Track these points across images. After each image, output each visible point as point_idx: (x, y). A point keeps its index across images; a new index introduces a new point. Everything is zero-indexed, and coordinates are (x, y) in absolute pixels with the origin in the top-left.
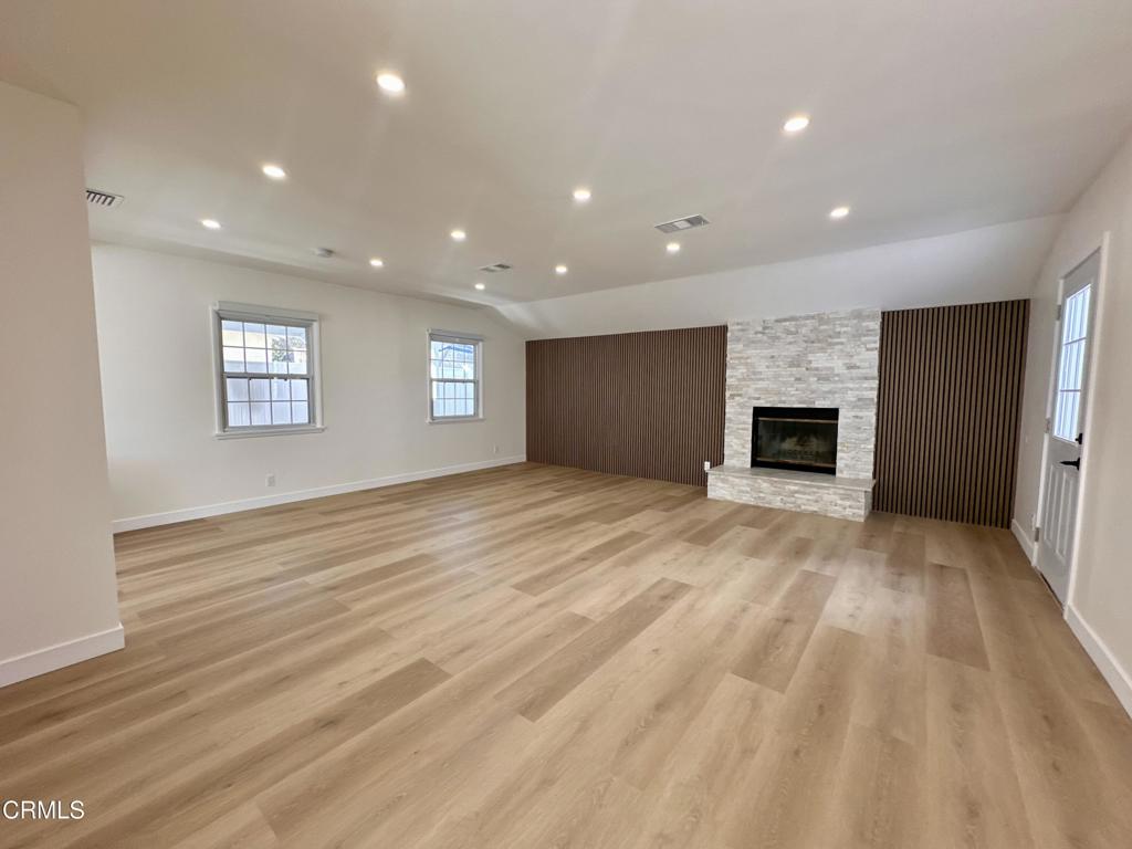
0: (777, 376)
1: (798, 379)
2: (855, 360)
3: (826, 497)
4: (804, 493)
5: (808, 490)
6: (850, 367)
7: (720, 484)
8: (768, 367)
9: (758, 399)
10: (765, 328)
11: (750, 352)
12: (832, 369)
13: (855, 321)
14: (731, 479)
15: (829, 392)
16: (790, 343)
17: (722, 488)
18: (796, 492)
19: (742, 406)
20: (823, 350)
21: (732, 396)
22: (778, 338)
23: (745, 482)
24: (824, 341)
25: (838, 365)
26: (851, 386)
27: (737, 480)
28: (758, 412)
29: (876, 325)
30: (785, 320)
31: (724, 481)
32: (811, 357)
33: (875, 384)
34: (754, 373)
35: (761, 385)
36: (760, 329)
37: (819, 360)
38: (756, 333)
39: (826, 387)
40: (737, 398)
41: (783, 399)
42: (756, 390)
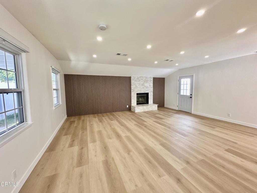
0: (140, 87)
1: (143, 88)
2: (150, 85)
3: (153, 107)
4: (150, 107)
5: (151, 107)
6: (150, 86)
7: (138, 109)
8: (139, 86)
9: (137, 92)
10: (138, 78)
11: (136, 83)
12: (147, 86)
13: (150, 79)
15: (147, 90)
16: (142, 81)
17: (138, 110)
18: (149, 108)
19: (135, 93)
20: (146, 83)
21: (133, 91)
22: (140, 80)
23: (142, 108)
24: (146, 81)
25: (148, 85)
26: (150, 89)
28: (137, 94)
29: (152, 79)
30: (141, 77)
31: (138, 108)
32: (145, 84)
33: (153, 88)
34: (137, 87)
35: (138, 89)
36: (137, 78)
37: (146, 84)
38: (137, 79)
39: (147, 89)
40: (134, 92)
41: (141, 91)
42: (137, 90)
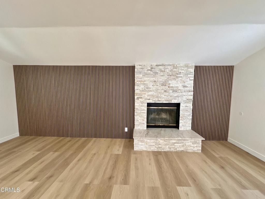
0: (157, 90)
1: (165, 91)
2: (186, 84)
3: (187, 144)
4: (178, 143)
5: (180, 141)
6: (184, 87)
7: (140, 143)
8: (153, 86)
9: (149, 99)
10: (152, 68)
11: (146, 79)
12: (178, 87)
13: (186, 68)
14: (145, 140)
15: (177, 96)
16: (162, 76)
17: (142, 145)
18: (175, 143)
19: (142, 103)
20: (174, 79)
21: (138, 98)
22: (157, 73)
23: (152, 141)
24: (175, 75)
25: (180, 86)
26: (184, 94)
27: (148, 141)
28: (149, 105)
29: (192, 70)
30: (160, 65)
31: (142, 141)
32: (170, 82)
33: (192, 93)
34: (147, 88)
35: (150, 93)
36: (150, 68)
37: (173, 83)
38: (148, 70)
39: (176, 95)
40: (140, 99)
41: (160, 99)
42: (148, 95)
